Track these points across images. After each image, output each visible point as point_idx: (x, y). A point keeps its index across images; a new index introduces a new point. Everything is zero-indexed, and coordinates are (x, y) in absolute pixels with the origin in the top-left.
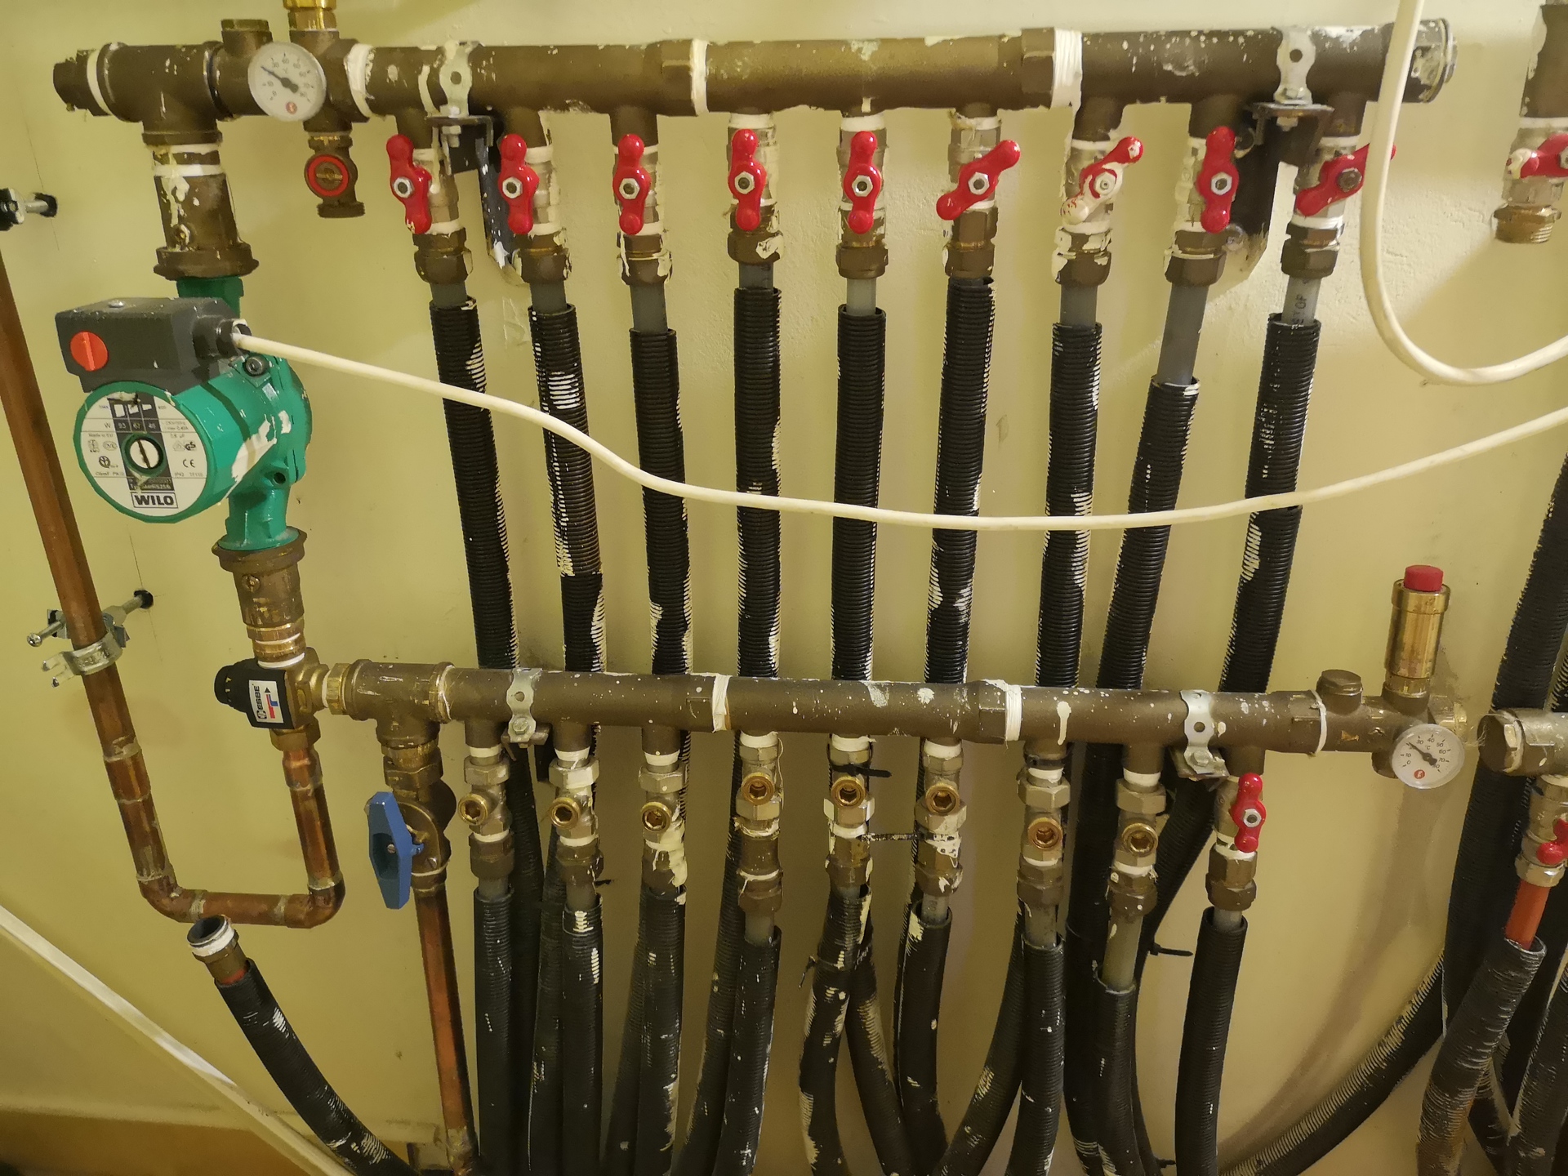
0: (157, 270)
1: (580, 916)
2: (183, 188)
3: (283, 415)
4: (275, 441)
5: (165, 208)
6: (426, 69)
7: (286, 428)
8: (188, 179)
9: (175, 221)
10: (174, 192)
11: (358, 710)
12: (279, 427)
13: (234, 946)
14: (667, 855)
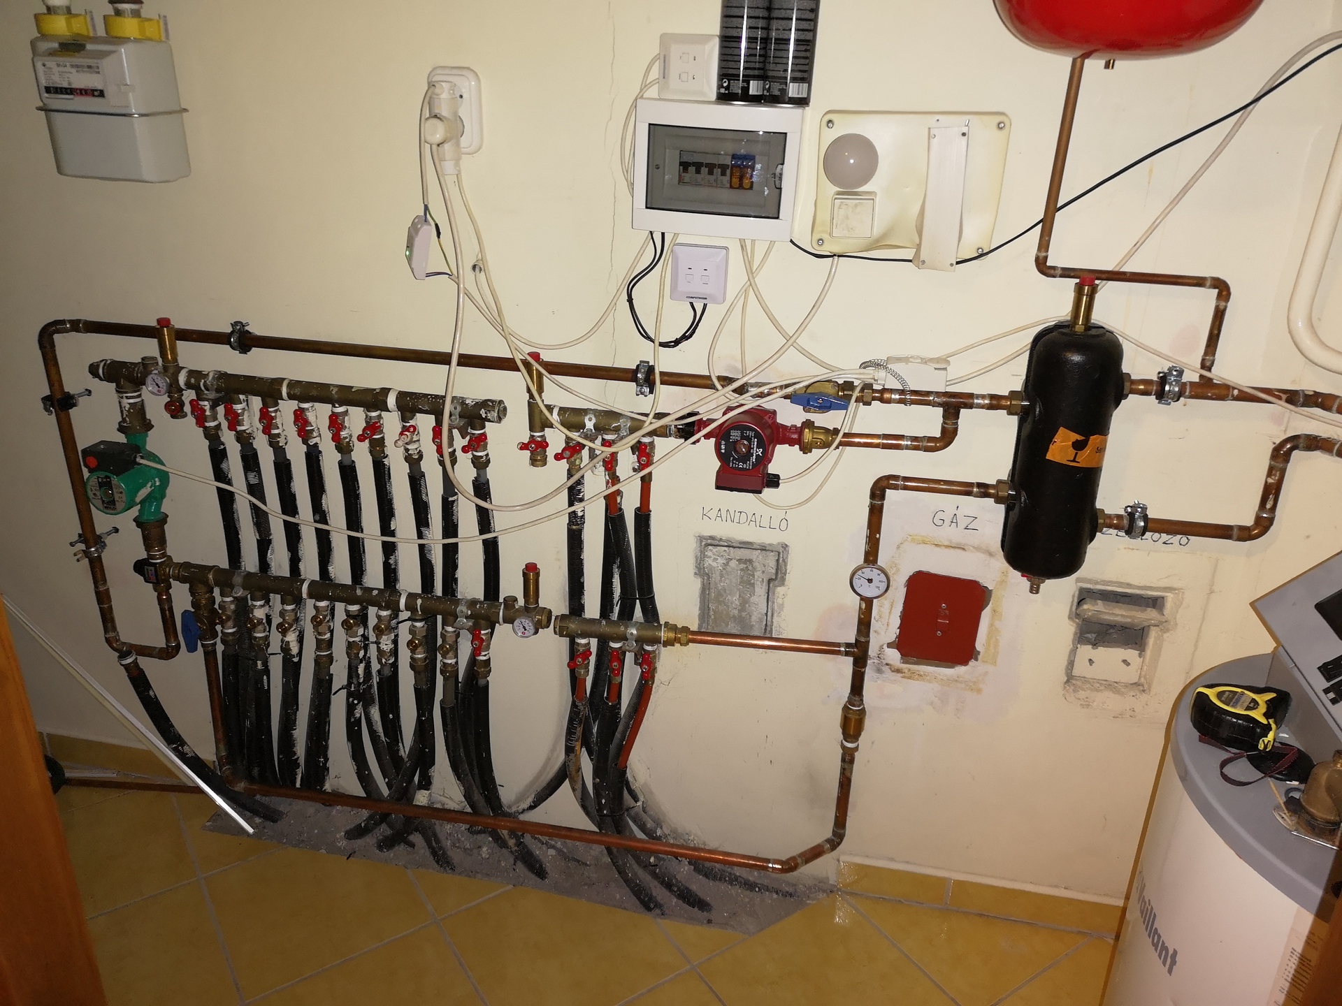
0: (118, 430)
1: (259, 663)
2: (128, 406)
3: (157, 479)
4: (153, 488)
5: (122, 412)
6: (203, 381)
7: (158, 484)
8: (129, 404)
9: (125, 416)
10: (125, 407)
11: (182, 580)
12: (155, 483)
13: (135, 662)
14: (288, 642)
